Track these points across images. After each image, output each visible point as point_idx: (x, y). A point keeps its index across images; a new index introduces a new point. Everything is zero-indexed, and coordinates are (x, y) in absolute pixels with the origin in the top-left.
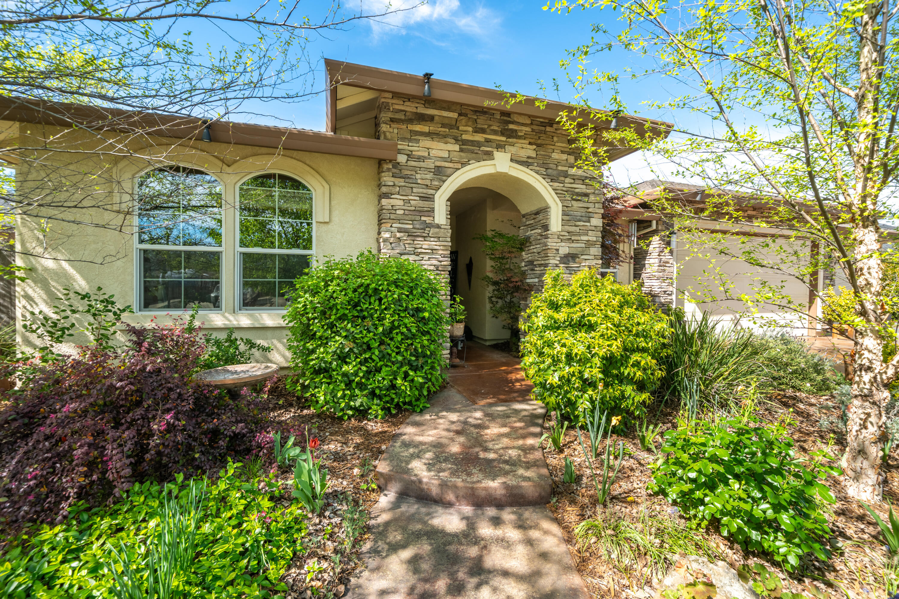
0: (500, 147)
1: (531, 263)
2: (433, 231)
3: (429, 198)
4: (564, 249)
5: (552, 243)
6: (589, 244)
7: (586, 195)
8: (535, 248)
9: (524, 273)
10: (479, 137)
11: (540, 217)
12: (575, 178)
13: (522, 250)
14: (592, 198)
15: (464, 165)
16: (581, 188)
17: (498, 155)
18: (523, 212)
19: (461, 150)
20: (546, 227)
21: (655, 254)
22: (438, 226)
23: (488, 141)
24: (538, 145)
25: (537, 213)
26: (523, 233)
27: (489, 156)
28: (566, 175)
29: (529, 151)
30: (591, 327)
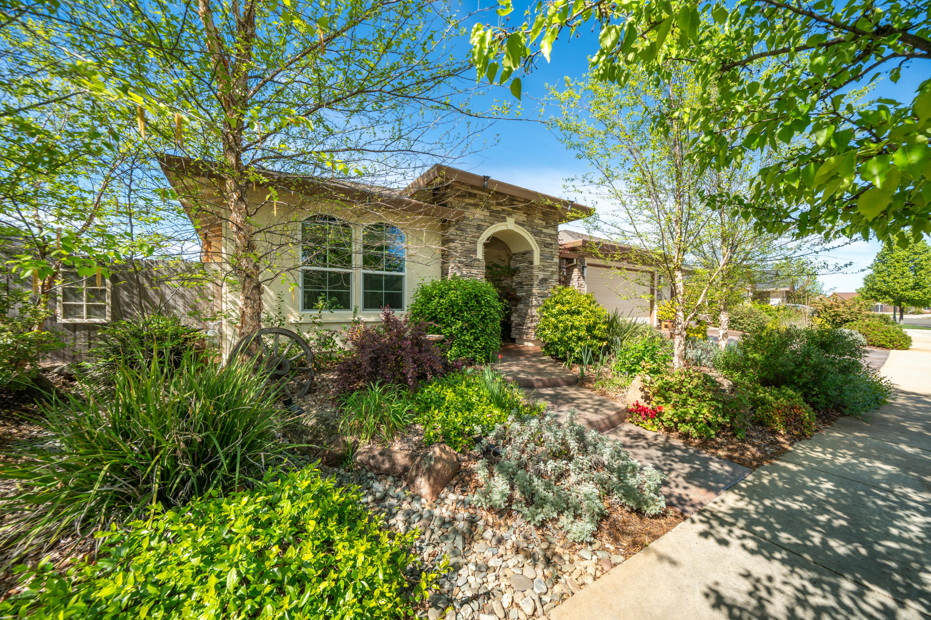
0: (510, 214)
1: (521, 283)
2: (476, 263)
3: (475, 243)
4: (541, 276)
5: (535, 272)
6: (553, 273)
7: (551, 244)
8: (523, 274)
9: (515, 290)
10: (499, 208)
11: (527, 256)
12: (546, 235)
13: (513, 275)
14: (554, 246)
15: (492, 224)
16: (548, 240)
17: (509, 219)
18: (513, 252)
19: (490, 215)
20: (531, 263)
21: (575, 280)
22: (479, 260)
23: (503, 210)
24: (528, 214)
25: (524, 254)
26: (513, 265)
27: (504, 219)
28: (541, 232)
29: (523, 218)
30: (579, 313)
